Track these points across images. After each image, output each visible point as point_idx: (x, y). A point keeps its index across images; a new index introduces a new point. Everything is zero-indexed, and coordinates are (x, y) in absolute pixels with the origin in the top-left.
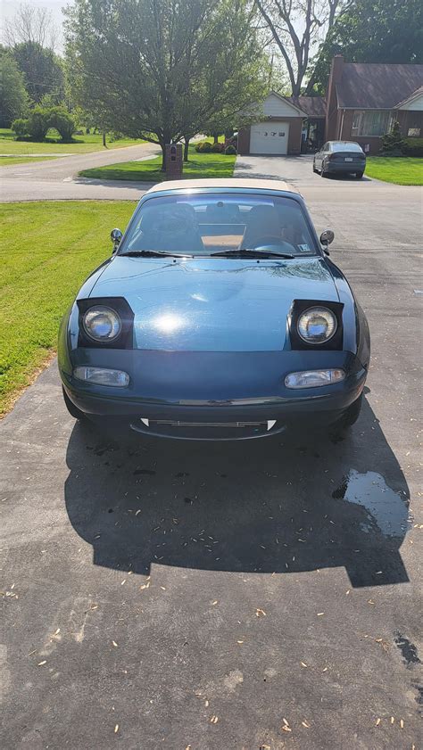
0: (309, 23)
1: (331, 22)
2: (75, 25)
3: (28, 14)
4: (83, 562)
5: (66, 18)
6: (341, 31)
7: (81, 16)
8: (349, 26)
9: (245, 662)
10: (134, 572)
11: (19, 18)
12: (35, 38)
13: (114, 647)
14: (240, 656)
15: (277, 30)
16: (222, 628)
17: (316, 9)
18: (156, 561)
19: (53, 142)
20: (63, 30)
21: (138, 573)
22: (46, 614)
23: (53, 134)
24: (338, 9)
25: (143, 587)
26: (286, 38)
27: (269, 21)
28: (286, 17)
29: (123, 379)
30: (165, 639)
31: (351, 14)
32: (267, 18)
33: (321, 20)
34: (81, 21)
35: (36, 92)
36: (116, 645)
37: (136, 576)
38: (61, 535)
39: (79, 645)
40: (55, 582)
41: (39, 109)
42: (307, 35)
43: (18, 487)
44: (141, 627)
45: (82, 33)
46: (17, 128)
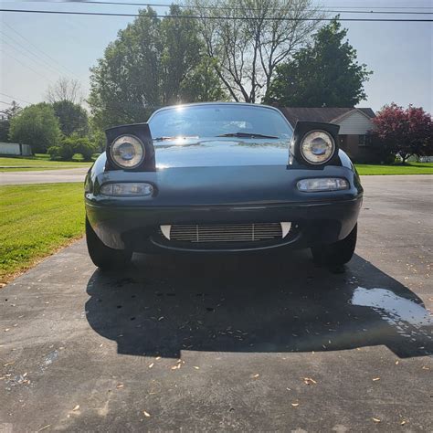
0: (254, 86)
1: (268, 86)
2: (98, 78)
3: (65, 83)
4: (106, 353)
5: (92, 74)
6: (274, 90)
7: (103, 73)
8: (280, 87)
9: (307, 421)
10: (162, 356)
11: (58, 85)
12: (68, 98)
13: (145, 417)
14: (299, 416)
15: (234, 91)
16: (270, 395)
17: (258, 78)
18: (185, 349)
19: (77, 161)
20: (90, 80)
21: (166, 357)
22: (63, 394)
23: (78, 156)
24: (272, 78)
25: (175, 368)
26: (240, 95)
27: (228, 85)
28: (239, 82)
29: (147, 189)
30: (206, 407)
31: (280, 81)
32: (226, 83)
33: (261, 84)
34: (102, 76)
35: (67, 129)
36: (147, 415)
37: (165, 360)
38: (81, 337)
39: (102, 418)
40: (73, 369)
41: (68, 140)
42: (253, 93)
43: (36, 308)
44: (176, 398)
45: (103, 83)
46: (51, 153)
